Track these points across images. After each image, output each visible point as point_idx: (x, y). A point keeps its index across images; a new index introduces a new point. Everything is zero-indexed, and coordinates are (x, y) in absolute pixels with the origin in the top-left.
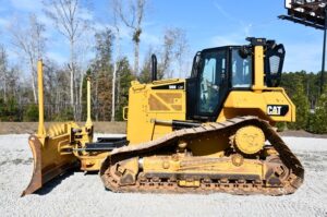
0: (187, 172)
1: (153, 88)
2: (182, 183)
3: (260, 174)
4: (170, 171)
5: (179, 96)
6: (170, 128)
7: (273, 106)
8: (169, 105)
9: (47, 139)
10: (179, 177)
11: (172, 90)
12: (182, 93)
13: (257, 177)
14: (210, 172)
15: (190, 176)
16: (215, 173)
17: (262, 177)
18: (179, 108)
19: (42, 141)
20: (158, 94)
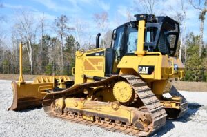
0: (87, 110)
1: (87, 55)
2: (84, 117)
3: (129, 118)
4: (78, 108)
5: (101, 60)
7: (142, 66)
8: (95, 66)
10: (82, 113)
11: (97, 57)
12: (103, 58)
13: (127, 120)
14: (99, 112)
15: (88, 113)
16: (101, 113)
17: (131, 121)
18: (100, 68)
19: (19, 84)
20: (89, 59)
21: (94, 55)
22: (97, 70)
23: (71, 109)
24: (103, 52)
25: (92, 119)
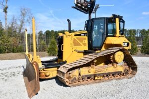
0: (98, 73)
1: (75, 35)
2: (96, 78)
3: (122, 70)
4: (91, 73)
5: (85, 39)
6: (82, 54)
8: (81, 43)
10: (95, 76)
11: (83, 36)
12: (86, 37)
13: (121, 72)
14: (106, 72)
15: (99, 74)
16: (108, 72)
17: (123, 72)
18: (85, 44)
20: (77, 38)
21: (80, 35)
22: (83, 46)
23: (86, 76)
24: (86, 34)
25: (101, 78)
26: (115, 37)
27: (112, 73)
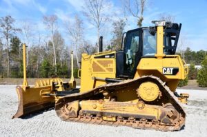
0: (107, 111)
1: (95, 58)
2: (105, 118)
3: (156, 115)
4: (97, 110)
5: (111, 62)
8: (104, 68)
9: (27, 88)
11: (107, 59)
12: (113, 60)
14: (122, 113)
15: (109, 114)
16: (125, 113)
17: (158, 118)
19: (24, 89)
20: (98, 61)
21: (103, 57)
23: (89, 112)
25: (114, 119)
26: (156, 58)
27: (133, 116)
